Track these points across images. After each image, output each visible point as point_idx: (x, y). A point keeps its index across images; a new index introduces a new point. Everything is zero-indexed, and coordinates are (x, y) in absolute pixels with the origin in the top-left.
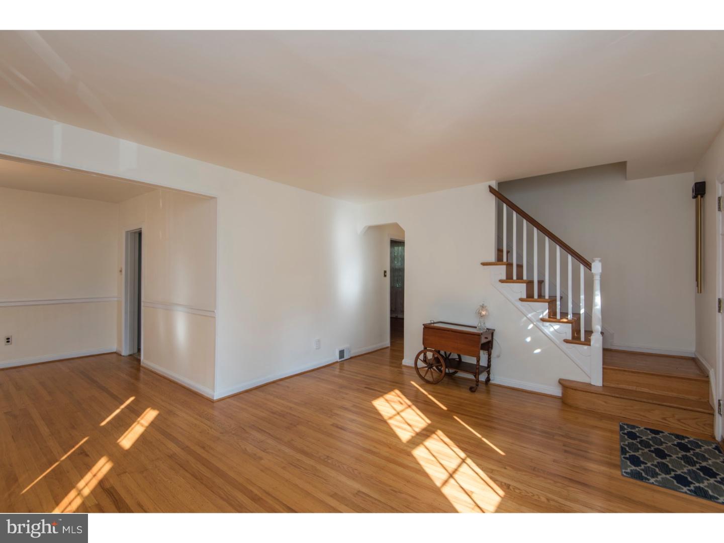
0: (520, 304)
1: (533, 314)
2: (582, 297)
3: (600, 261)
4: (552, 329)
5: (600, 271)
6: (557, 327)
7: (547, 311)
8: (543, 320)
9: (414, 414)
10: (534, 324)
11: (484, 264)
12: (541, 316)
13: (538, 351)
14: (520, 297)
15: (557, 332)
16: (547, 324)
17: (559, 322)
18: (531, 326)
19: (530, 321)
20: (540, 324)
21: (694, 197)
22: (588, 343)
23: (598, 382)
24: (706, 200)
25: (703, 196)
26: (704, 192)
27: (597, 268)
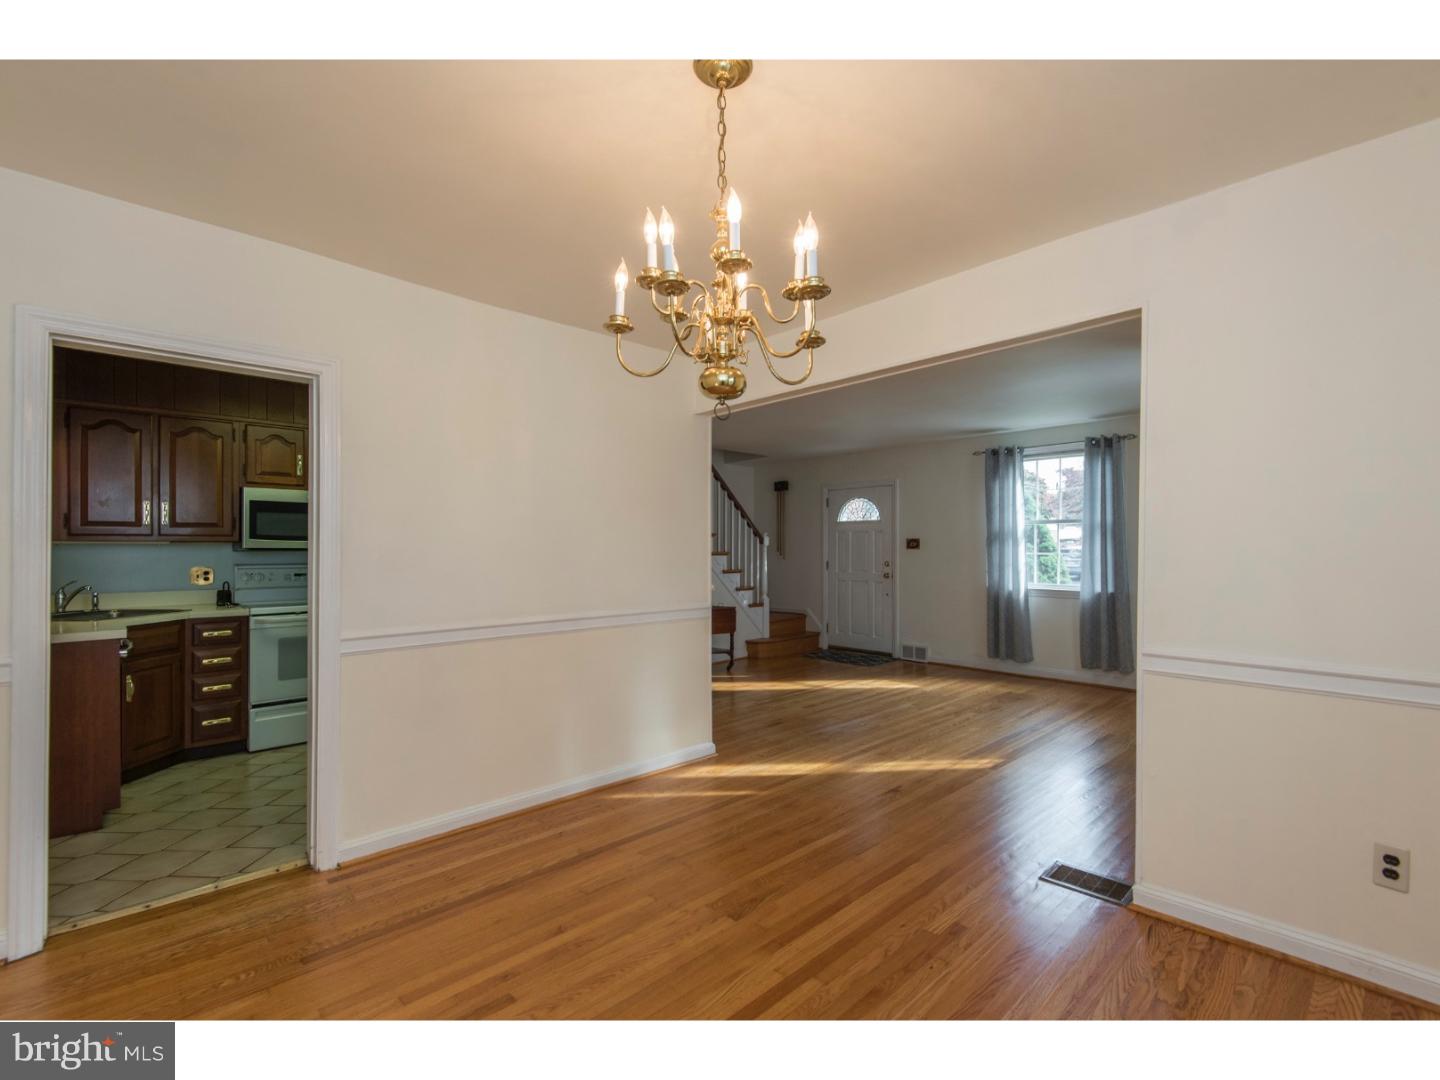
0: (722, 576)
1: (730, 585)
2: (758, 564)
3: (765, 535)
5: (766, 544)
6: (745, 594)
7: (739, 581)
8: (740, 589)
10: (738, 594)
12: (739, 586)
14: (722, 569)
15: (747, 599)
16: (742, 592)
17: (747, 589)
19: (729, 591)
20: (735, 593)
21: (776, 490)
22: (761, 604)
23: (767, 635)
24: (791, 496)
25: (786, 492)
26: (787, 488)
27: (767, 541)
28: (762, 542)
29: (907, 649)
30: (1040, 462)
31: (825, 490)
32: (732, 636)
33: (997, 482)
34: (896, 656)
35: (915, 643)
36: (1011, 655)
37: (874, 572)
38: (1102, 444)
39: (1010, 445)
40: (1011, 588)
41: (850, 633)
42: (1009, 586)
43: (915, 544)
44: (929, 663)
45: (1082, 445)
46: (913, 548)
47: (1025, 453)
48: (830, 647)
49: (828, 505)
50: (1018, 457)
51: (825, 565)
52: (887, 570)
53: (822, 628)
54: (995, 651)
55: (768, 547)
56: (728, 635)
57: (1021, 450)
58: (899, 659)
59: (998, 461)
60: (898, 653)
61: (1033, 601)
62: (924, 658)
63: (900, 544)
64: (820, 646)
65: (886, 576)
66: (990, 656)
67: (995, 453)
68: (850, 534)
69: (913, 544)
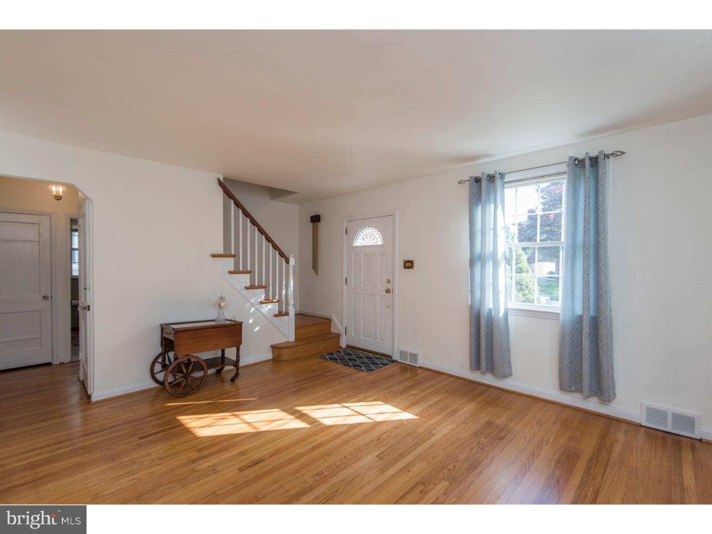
0: (245, 292)
1: (254, 299)
2: (284, 282)
3: (293, 257)
4: (267, 309)
5: (294, 264)
6: (270, 306)
7: (264, 296)
8: (262, 303)
9: (254, 415)
10: (255, 308)
11: (214, 256)
12: (260, 300)
13: (257, 329)
14: (245, 286)
15: (271, 311)
16: (264, 305)
17: (272, 302)
18: (253, 309)
19: (252, 305)
20: (259, 306)
21: (312, 222)
22: (287, 314)
23: (292, 338)
24: (322, 226)
25: (319, 223)
26: (319, 221)
27: (292, 261)
28: (287, 261)
29: (402, 353)
30: (519, 189)
31: (345, 221)
32: (238, 350)
33: (480, 208)
34: (394, 358)
35: (409, 349)
36: (492, 369)
37: (379, 287)
38: (587, 162)
39: (492, 173)
40: (491, 306)
41: (362, 337)
42: (489, 304)
43: (410, 264)
44: (420, 367)
45: (564, 168)
46: (409, 268)
47: (506, 180)
48: (348, 346)
49: (346, 234)
50: (498, 182)
51: (344, 280)
52: (389, 286)
53: (342, 331)
54: (476, 364)
55: (294, 266)
56: (235, 348)
57: (502, 176)
58: (396, 361)
59: (480, 189)
60: (396, 357)
61: (512, 320)
62: (416, 363)
63: (399, 264)
64: (341, 345)
65: (388, 291)
66: (471, 369)
67: (478, 180)
68: (362, 255)
69: (409, 264)
